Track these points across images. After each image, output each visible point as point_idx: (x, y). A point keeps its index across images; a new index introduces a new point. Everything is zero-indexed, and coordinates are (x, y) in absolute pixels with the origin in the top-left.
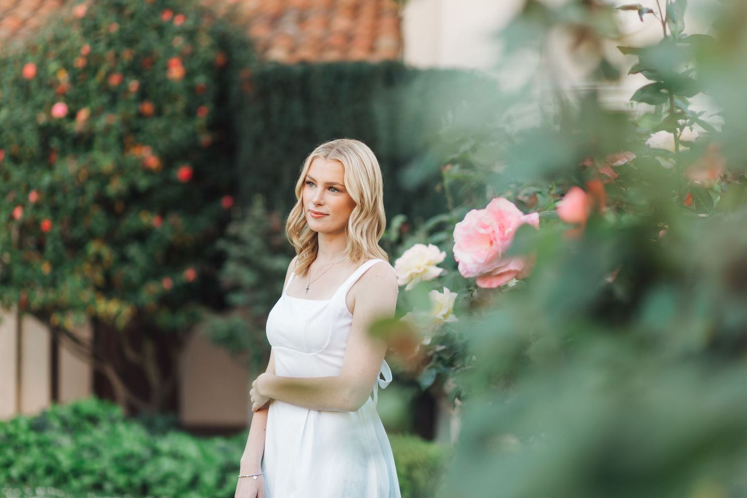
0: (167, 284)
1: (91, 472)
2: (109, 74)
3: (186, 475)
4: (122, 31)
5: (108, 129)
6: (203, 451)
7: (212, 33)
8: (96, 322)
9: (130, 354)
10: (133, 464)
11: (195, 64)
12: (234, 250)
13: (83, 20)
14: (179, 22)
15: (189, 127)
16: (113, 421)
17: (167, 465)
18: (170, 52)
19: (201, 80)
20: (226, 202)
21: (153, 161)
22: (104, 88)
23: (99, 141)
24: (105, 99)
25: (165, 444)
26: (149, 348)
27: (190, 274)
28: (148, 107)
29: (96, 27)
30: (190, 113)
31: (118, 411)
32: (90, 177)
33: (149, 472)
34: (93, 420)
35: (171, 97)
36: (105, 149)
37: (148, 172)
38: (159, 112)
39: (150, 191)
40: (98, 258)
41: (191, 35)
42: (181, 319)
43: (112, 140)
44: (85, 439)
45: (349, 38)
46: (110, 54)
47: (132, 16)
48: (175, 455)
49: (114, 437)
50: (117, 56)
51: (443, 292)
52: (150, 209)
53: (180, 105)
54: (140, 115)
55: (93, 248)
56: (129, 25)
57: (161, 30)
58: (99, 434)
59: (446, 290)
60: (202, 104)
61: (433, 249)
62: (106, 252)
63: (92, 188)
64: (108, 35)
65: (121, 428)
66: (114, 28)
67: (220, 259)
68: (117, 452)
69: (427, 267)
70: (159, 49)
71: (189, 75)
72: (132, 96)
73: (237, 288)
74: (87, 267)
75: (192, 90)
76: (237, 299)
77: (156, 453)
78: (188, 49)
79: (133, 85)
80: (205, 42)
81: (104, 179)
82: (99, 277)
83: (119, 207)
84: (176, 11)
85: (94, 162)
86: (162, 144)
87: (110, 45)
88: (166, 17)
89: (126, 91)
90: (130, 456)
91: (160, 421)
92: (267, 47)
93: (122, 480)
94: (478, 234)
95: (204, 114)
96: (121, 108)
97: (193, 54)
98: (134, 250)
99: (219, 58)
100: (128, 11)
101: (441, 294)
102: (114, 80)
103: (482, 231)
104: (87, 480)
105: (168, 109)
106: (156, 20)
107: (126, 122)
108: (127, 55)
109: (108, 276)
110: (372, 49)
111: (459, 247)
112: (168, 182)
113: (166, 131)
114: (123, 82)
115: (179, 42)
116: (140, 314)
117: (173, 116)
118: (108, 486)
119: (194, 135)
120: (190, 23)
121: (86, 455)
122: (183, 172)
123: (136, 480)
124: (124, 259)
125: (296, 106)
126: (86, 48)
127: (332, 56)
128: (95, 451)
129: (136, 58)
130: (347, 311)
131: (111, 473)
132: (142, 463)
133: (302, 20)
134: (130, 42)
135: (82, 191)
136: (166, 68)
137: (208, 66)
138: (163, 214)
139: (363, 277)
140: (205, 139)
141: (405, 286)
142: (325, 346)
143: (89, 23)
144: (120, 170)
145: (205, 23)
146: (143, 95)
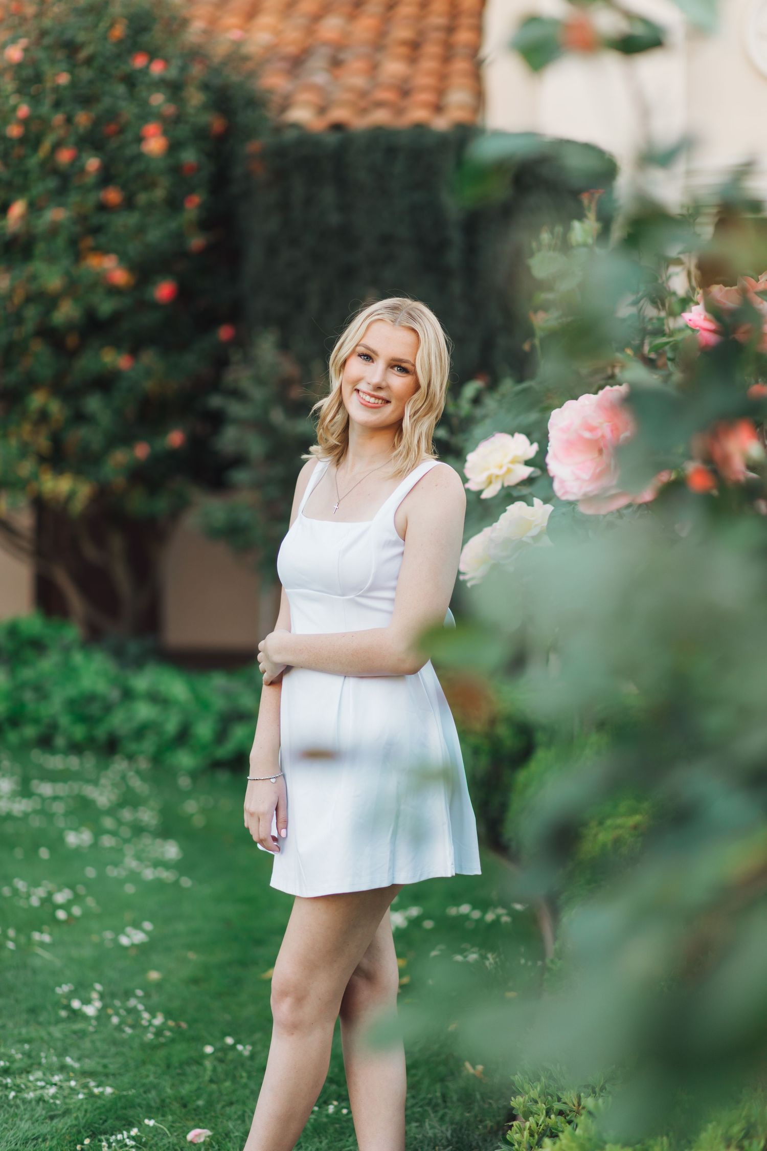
0: (141, 451)
1: (36, 721)
2: (57, 146)
3: (171, 726)
4: (73, 84)
5: (54, 230)
6: (194, 691)
7: (205, 87)
8: (40, 505)
9: (90, 552)
10: (95, 709)
11: (183, 131)
12: (236, 409)
13: (20, 66)
14: (157, 69)
15: (173, 225)
16: (66, 650)
17: (144, 711)
18: (146, 115)
19: (189, 156)
20: (224, 333)
21: (120, 276)
22: (49, 168)
23: (40, 248)
24: (52, 183)
25: (142, 682)
26: (117, 543)
27: (175, 438)
28: (113, 195)
29: (38, 78)
30: (174, 204)
31: (73, 632)
32: (30, 299)
33: (119, 721)
34: (38, 646)
35: (146, 181)
36: (51, 259)
37: (113, 291)
38: (129, 204)
39: (116, 317)
40: (43, 416)
41: (175, 88)
42: (162, 505)
43: (61, 242)
44: (27, 674)
45: (404, 91)
46: (58, 118)
47: (89, 61)
48: (156, 698)
49: (69, 672)
50: (69, 120)
51: (532, 506)
52: (117, 344)
53: (159, 194)
54: (103, 207)
55: (37, 400)
56: (86, 74)
57: (131, 81)
58: (47, 664)
59: (537, 501)
60: (191, 190)
61: (521, 439)
62: (55, 408)
63: (32, 313)
64: (56, 89)
65: (78, 658)
66: (64, 79)
67: (217, 420)
68: (71, 691)
69: (511, 466)
70: (128, 110)
71: (174, 147)
72: (90, 180)
73: (239, 461)
74: (27, 428)
75: (176, 170)
76: (241, 476)
77: (128, 695)
78: (170, 109)
79: (93, 163)
80: (195, 98)
81: (50, 301)
82: (43, 442)
83: (72, 341)
84: (153, 54)
85: (33, 278)
86: (133, 248)
87: (57, 105)
88: (139, 62)
89: (82, 171)
90: (91, 698)
91: (133, 648)
92: (285, 106)
93: (79, 732)
94: (581, 438)
95: (193, 205)
96: (74, 198)
97: (178, 119)
98: (94, 404)
99: (216, 123)
100: (83, 54)
101: (530, 507)
102: (65, 156)
103: (587, 435)
104: (30, 732)
105: (142, 198)
106: (125, 68)
107: (82, 219)
108: (83, 119)
109: (57, 440)
110: (438, 108)
111: (555, 456)
112: (144, 305)
113: (141, 230)
114: (76, 159)
115: (158, 99)
116: (102, 494)
117: (151, 206)
118: (60, 741)
119: (179, 236)
120: (172, 73)
121: (28, 696)
122: (163, 290)
123: (101, 732)
124: (80, 417)
125: (328, 195)
126: (24, 110)
127: (381, 117)
128: (41, 692)
129: (97, 123)
130: (395, 536)
131: (64, 721)
132: (108, 708)
133: (336, 63)
134: (87, 101)
135: (18, 319)
136: (140, 139)
137: (201, 135)
138: (134, 352)
139: (417, 487)
140: (196, 242)
141: (480, 492)
142: (367, 586)
143: (28, 72)
144: (72, 287)
145: (196, 70)
146: (106, 178)
